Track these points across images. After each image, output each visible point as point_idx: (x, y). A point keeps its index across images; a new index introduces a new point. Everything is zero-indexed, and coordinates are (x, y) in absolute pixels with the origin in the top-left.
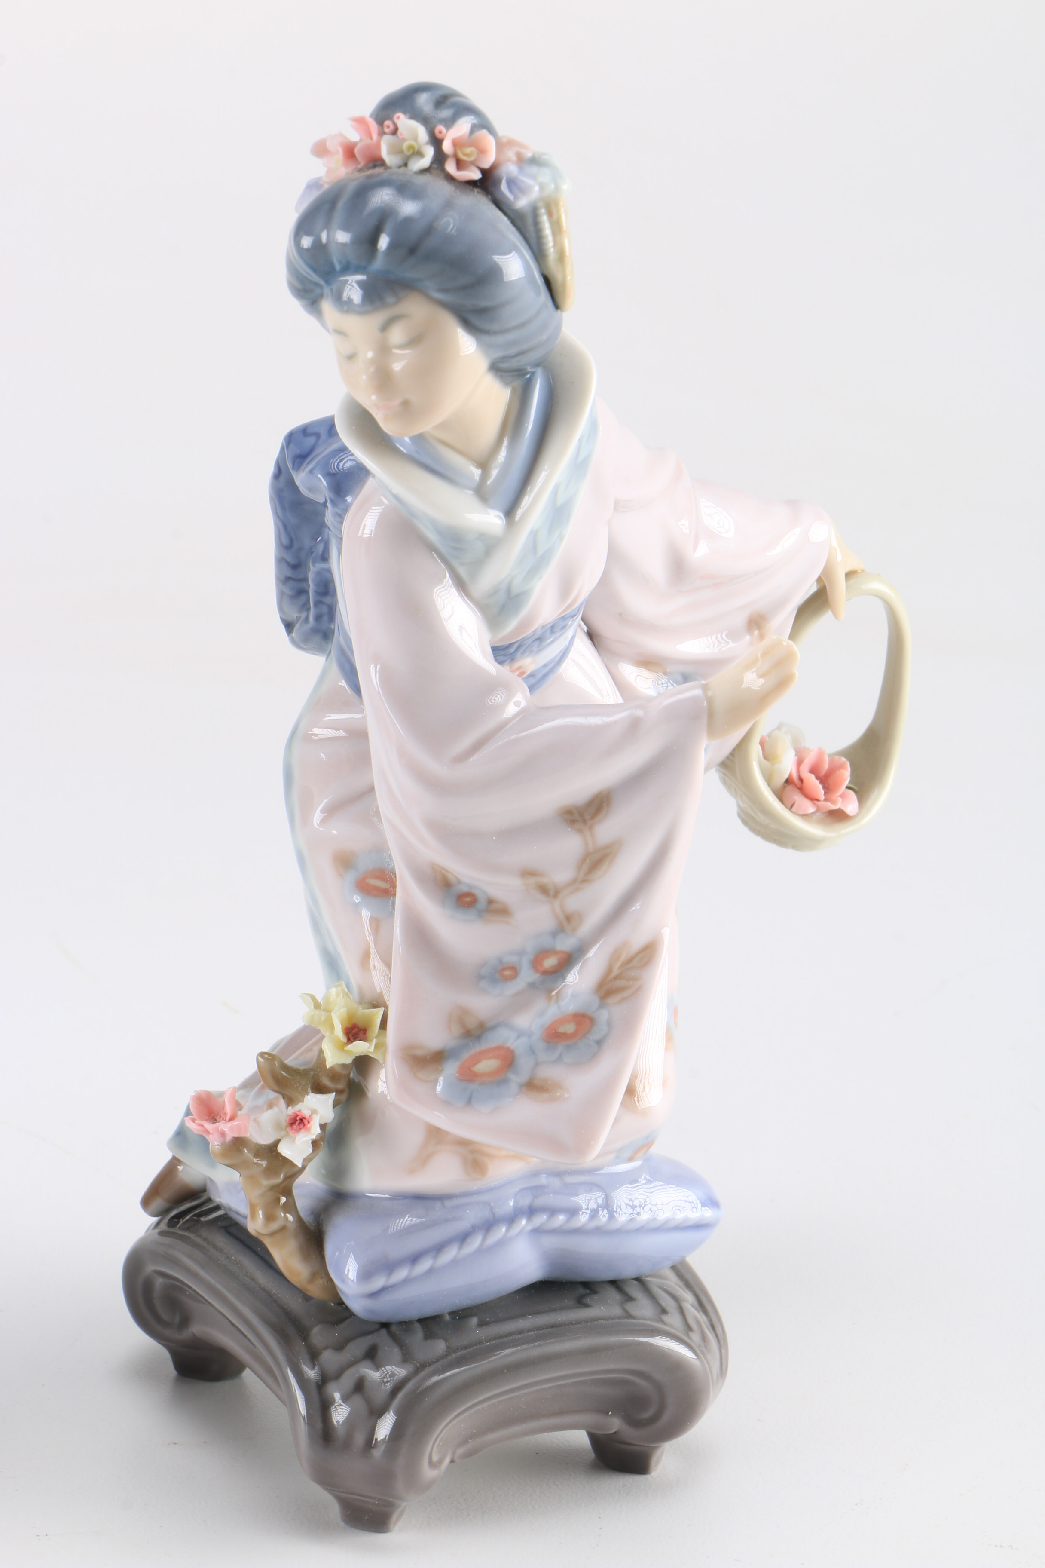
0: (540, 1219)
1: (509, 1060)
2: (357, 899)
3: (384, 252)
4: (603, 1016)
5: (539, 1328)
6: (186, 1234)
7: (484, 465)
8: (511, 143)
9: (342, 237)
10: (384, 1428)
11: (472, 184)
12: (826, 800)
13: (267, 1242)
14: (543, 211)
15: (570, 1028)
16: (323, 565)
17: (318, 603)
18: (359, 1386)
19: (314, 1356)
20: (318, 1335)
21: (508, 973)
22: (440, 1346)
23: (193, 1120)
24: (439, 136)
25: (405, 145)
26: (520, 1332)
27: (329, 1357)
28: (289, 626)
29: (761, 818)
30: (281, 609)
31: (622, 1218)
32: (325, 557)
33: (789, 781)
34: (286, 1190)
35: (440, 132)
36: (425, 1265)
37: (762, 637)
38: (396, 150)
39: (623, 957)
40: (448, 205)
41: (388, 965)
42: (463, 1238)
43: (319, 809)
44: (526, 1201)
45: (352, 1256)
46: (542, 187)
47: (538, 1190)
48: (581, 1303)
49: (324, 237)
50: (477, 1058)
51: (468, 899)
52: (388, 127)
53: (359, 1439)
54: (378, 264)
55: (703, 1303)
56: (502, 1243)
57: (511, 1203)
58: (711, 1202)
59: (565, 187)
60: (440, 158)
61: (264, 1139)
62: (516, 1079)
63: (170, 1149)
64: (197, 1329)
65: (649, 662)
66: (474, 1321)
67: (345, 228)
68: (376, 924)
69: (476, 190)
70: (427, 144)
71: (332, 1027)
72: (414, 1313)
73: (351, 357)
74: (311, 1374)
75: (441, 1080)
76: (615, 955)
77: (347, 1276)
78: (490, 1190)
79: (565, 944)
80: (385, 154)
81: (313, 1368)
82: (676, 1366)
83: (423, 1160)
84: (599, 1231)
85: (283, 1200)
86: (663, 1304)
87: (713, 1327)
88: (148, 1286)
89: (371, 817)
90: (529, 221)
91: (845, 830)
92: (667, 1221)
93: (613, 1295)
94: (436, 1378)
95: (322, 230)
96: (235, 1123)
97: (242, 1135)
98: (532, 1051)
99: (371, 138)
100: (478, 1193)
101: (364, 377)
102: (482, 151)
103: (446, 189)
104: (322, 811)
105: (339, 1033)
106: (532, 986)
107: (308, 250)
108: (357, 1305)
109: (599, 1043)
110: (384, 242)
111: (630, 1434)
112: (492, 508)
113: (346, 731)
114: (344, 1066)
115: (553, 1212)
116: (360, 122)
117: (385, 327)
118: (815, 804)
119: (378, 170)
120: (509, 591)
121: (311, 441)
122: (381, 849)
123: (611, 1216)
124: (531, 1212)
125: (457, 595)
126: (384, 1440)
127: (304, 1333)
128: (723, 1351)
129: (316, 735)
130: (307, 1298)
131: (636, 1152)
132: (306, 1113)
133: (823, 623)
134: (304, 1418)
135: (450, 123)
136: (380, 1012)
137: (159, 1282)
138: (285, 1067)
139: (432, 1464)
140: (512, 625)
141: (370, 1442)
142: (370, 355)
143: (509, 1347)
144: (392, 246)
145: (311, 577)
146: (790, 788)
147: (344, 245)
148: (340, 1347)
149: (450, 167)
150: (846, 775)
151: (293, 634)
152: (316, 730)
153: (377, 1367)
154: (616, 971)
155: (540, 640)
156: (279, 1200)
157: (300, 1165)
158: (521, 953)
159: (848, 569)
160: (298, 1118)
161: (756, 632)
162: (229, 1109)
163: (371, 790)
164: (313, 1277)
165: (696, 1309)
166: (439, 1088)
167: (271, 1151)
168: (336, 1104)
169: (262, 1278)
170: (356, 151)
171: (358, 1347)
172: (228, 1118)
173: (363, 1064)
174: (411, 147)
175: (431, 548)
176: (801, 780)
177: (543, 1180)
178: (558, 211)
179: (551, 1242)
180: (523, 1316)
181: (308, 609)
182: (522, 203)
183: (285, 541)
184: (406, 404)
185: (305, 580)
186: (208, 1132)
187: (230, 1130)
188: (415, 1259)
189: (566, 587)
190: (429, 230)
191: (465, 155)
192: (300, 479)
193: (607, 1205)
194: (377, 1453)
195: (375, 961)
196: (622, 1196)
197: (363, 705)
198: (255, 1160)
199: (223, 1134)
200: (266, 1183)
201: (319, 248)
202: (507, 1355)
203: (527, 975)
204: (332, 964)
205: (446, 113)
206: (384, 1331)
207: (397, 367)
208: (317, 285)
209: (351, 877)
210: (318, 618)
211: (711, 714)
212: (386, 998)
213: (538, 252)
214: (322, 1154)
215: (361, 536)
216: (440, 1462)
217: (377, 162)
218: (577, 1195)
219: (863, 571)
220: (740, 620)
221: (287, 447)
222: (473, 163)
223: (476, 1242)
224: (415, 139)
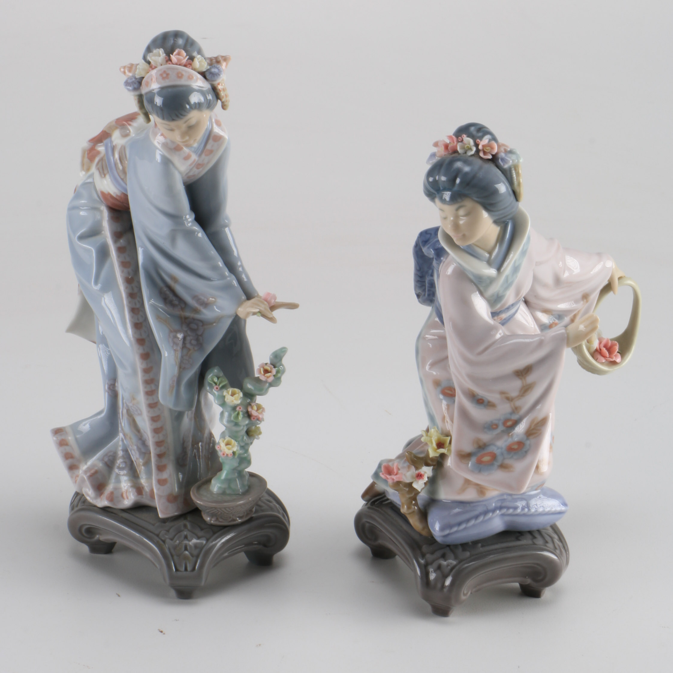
0: (504, 511)
1: (494, 457)
2: (441, 397)
3: (458, 184)
4: (528, 442)
5: (502, 548)
6: (377, 509)
7: (490, 253)
8: (503, 145)
9: (443, 178)
10: (448, 582)
11: (489, 160)
12: (610, 357)
13: (408, 516)
14: (513, 169)
15: (516, 447)
16: (431, 278)
17: (429, 290)
18: (439, 567)
19: (423, 556)
20: (425, 548)
21: (494, 426)
22: (468, 554)
23: (383, 474)
24: (478, 143)
25: (466, 146)
26: (496, 549)
27: (429, 557)
28: (418, 296)
29: (585, 363)
30: (415, 290)
31: (533, 510)
32: (432, 275)
33: (596, 350)
34: (415, 499)
35: (478, 142)
36: (463, 526)
37: (587, 302)
38: (463, 148)
39: (535, 422)
40: (481, 168)
41: (452, 422)
42: (477, 517)
43: (428, 363)
44: (499, 504)
45: (437, 521)
46: (513, 161)
47: (503, 500)
48: (518, 539)
49: (437, 178)
50: (483, 456)
51: (481, 401)
52: (460, 139)
53: (439, 585)
54: (456, 188)
55: (561, 538)
56: (490, 519)
57: (494, 505)
58: (565, 504)
59: (521, 161)
60: (478, 151)
61: (408, 481)
62: (497, 464)
63: (372, 479)
64: (380, 542)
65: (546, 311)
66: (480, 545)
67: (445, 176)
68: (448, 406)
69: (490, 162)
70: (473, 146)
71: (432, 443)
72: (459, 542)
73: (445, 218)
74: (422, 562)
75: (470, 463)
76: (532, 421)
77: (435, 529)
78: (486, 500)
79: (515, 417)
80: (459, 149)
81: (423, 560)
82: (550, 562)
83: (463, 490)
84: (525, 515)
85: (414, 502)
86: (547, 540)
87: (564, 547)
88: (363, 526)
89: (446, 368)
90: (508, 172)
91: (616, 368)
92: (549, 511)
93: (529, 536)
94: (466, 565)
95: (436, 176)
96: (398, 476)
97: (400, 480)
98: (502, 454)
99: (454, 143)
100: (482, 501)
101: (450, 226)
102: (492, 148)
103: (479, 162)
104: (429, 365)
105: (434, 445)
106: (503, 431)
107: (431, 182)
108: (439, 539)
109: (526, 452)
110: (458, 181)
111: (534, 585)
112: (492, 268)
113: (438, 336)
114: (436, 457)
115: (508, 508)
116: (450, 137)
117: (457, 210)
118: (605, 359)
119: (456, 155)
120: (498, 295)
121: (428, 236)
122: (450, 380)
123: (529, 510)
124: (501, 508)
125: (480, 296)
126: (447, 586)
127: (420, 547)
128: (568, 556)
129: (427, 338)
130: (421, 535)
131: (539, 487)
132: (422, 473)
133: (610, 296)
134: (419, 576)
135: (481, 138)
136: (449, 438)
137: (367, 525)
138: (415, 457)
139: (464, 595)
140: (498, 306)
141: (443, 586)
142: (452, 219)
143: (492, 555)
144: (461, 182)
145: (427, 281)
146: (596, 353)
147: (444, 181)
148: (432, 553)
149: (481, 155)
150: (617, 348)
151: (420, 299)
152: (427, 336)
153: (445, 560)
154: (532, 427)
155: (508, 309)
156: (412, 502)
157: (420, 491)
158: (499, 420)
159: (619, 276)
160: (420, 475)
161: (585, 300)
162: (395, 471)
163: (447, 358)
164: (424, 528)
165: (558, 541)
166: (470, 465)
167: (410, 485)
168: (433, 469)
169: (405, 527)
170: (449, 148)
171: (438, 554)
172: (395, 474)
173: (443, 456)
174: (468, 147)
175: (471, 281)
176: (600, 349)
177: (505, 497)
178: (518, 169)
179: (507, 518)
180: (497, 543)
181: (425, 292)
182: (506, 166)
183: (418, 268)
184: (464, 235)
185: (425, 282)
186: (388, 478)
187: (396, 478)
188: (459, 524)
189: (518, 293)
190: (474, 177)
191: (486, 150)
192: (425, 250)
193: (528, 506)
194: (445, 590)
195: (447, 419)
196: (533, 502)
197: (444, 327)
198: (404, 488)
199: (393, 479)
200: (408, 496)
201: (435, 182)
202: (492, 558)
203: (501, 428)
204: (432, 418)
205: (480, 134)
206: (448, 548)
207: (461, 222)
208: (435, 194)
209: (439, 389)
210: (429, 295)
211: (568, 338)
212: (451, 433)
213: (510, 182)
214: (428, 486)
215: (447, 274)
216: (467, 593)
217: (455, 151)
218: (516, 502)
219: (624, 276)
220: (580, 296)
221: (420, 237)
222: (489, 153)
223: (481, 519)
224: (469, 144)
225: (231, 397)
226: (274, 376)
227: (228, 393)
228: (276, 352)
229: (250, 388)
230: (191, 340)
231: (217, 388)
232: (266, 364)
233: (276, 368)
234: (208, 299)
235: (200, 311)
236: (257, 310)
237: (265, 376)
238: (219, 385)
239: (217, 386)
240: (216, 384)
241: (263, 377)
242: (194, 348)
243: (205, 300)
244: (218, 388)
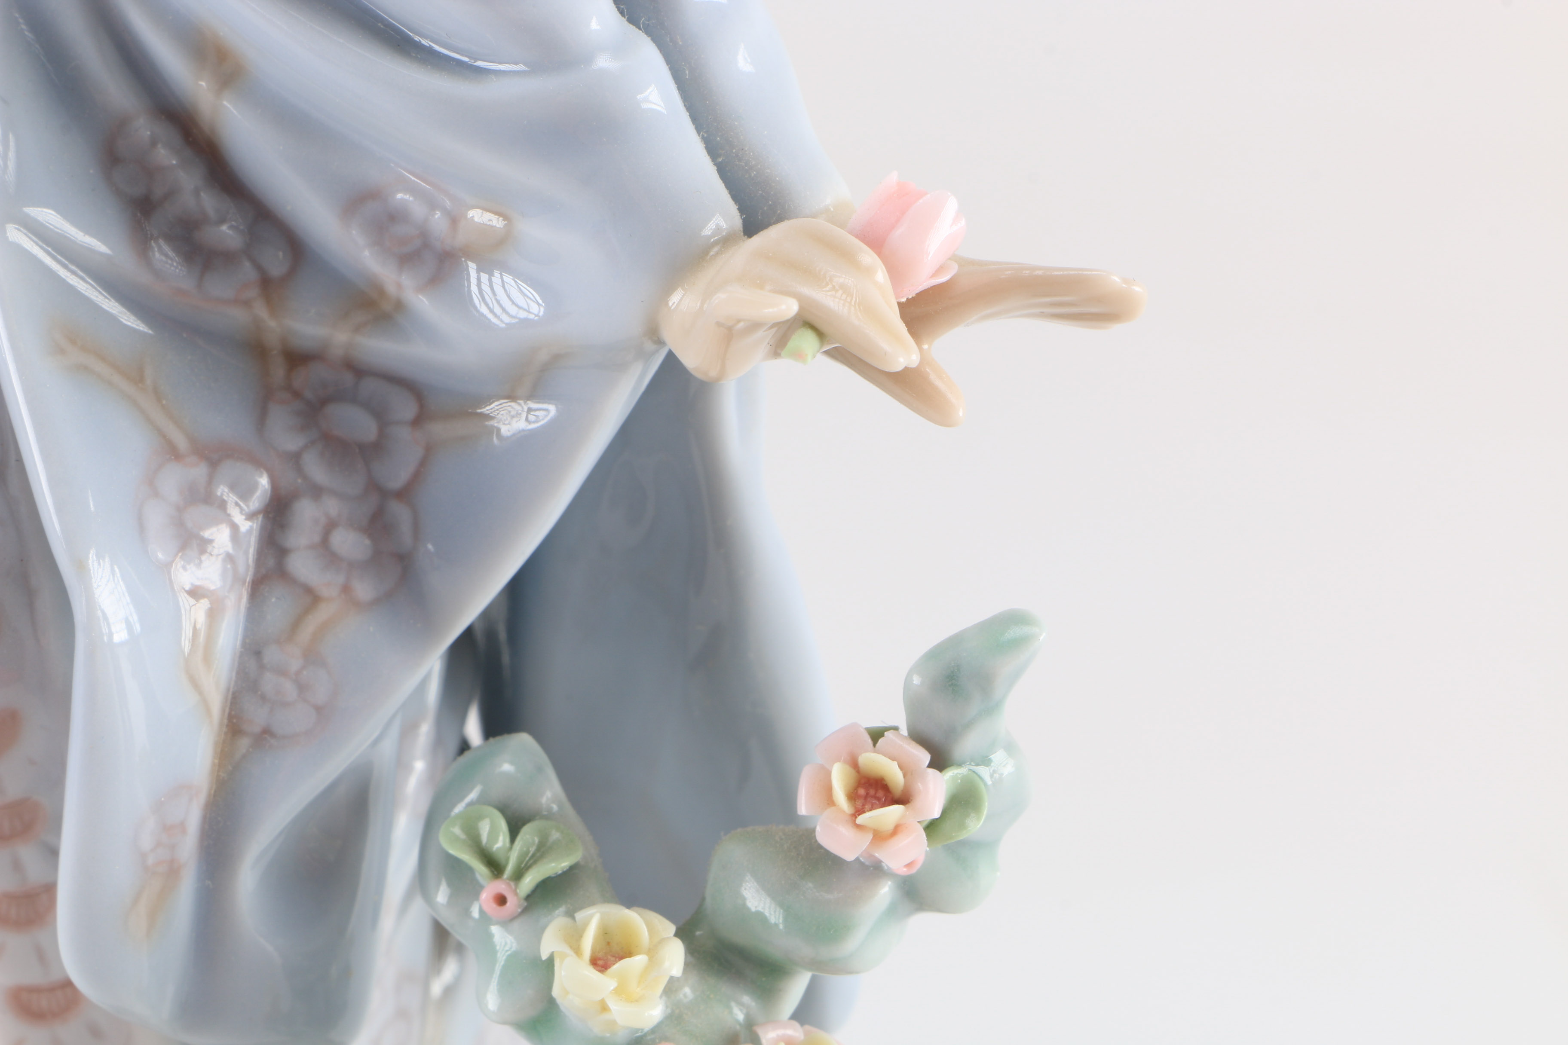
225: (593, 974)
226: (931, 828)
227: (574, 940)
228: (955, 641)
229: (760, 917)
230: (330, 526)
231: (501, 900)
232: (876, 735)
233: (950, 773)
234: (454, 221)
235: (399, 305)
236: (789, 308)
237: (859, 827)
238: (518, 876)
239: (500, 886)
240: (495, 866)
241: (846, 831)
242: (346, 589)
243: (438, 221)
244: (513, 903)
